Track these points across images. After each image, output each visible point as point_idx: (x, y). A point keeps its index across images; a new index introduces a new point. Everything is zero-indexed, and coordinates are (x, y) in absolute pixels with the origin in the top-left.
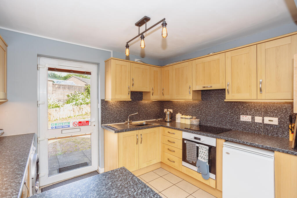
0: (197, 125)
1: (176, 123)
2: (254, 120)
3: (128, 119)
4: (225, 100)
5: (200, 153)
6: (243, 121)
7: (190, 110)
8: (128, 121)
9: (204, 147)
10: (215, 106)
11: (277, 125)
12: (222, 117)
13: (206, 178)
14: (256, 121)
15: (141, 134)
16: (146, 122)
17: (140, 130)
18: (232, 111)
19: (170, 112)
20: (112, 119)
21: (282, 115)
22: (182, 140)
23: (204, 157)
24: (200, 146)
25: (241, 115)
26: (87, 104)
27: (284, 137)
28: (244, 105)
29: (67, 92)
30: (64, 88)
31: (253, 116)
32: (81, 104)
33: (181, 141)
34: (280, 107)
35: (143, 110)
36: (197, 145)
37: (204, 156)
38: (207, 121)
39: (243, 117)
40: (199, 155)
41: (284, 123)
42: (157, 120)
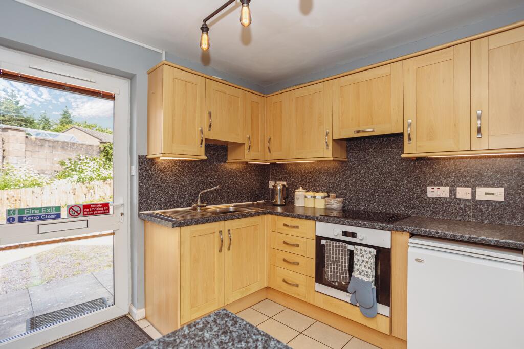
0: (338, 209)
1: (296, 208)
2: (455, 194)
3: (199, 200)
4: (403, 156)
5: (356, 264)
6: (433, 198)
7: (323, 181)
8: (199, 203)
9: (366, 251)
10: (375, 170)
11: (502, 202)
12: (390, 192)
13: (371, 314)
14: (458, 196)
15: (229, 230)
16: (235, 206)
17: (226, 222)
18: (409, 180)
19: (284, 186)
20: (162, 200)
21: (511, 181)
22: (315, 239)
23: (367, 272)
24: (356, 249)
25: (429, 185)
26: (105, 179)
27: (515, 224)
28: (434, 166)
29: (60, 155)
30: (54, 147)
31: (453, 186)
32: (91, 179)
33: (313, 242)
34: (508, 167)
35: (228, 183)
36: (350, 247)
37: (365, 269)
38: (358, 200)
39: (433, 190)
40: (356, 267)
41: (515, 197)
42: (255, 203)
